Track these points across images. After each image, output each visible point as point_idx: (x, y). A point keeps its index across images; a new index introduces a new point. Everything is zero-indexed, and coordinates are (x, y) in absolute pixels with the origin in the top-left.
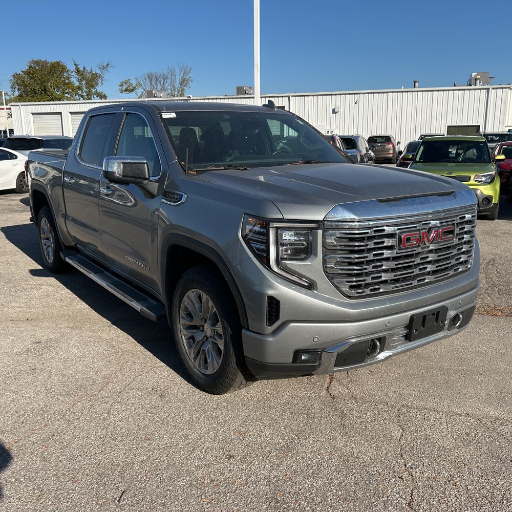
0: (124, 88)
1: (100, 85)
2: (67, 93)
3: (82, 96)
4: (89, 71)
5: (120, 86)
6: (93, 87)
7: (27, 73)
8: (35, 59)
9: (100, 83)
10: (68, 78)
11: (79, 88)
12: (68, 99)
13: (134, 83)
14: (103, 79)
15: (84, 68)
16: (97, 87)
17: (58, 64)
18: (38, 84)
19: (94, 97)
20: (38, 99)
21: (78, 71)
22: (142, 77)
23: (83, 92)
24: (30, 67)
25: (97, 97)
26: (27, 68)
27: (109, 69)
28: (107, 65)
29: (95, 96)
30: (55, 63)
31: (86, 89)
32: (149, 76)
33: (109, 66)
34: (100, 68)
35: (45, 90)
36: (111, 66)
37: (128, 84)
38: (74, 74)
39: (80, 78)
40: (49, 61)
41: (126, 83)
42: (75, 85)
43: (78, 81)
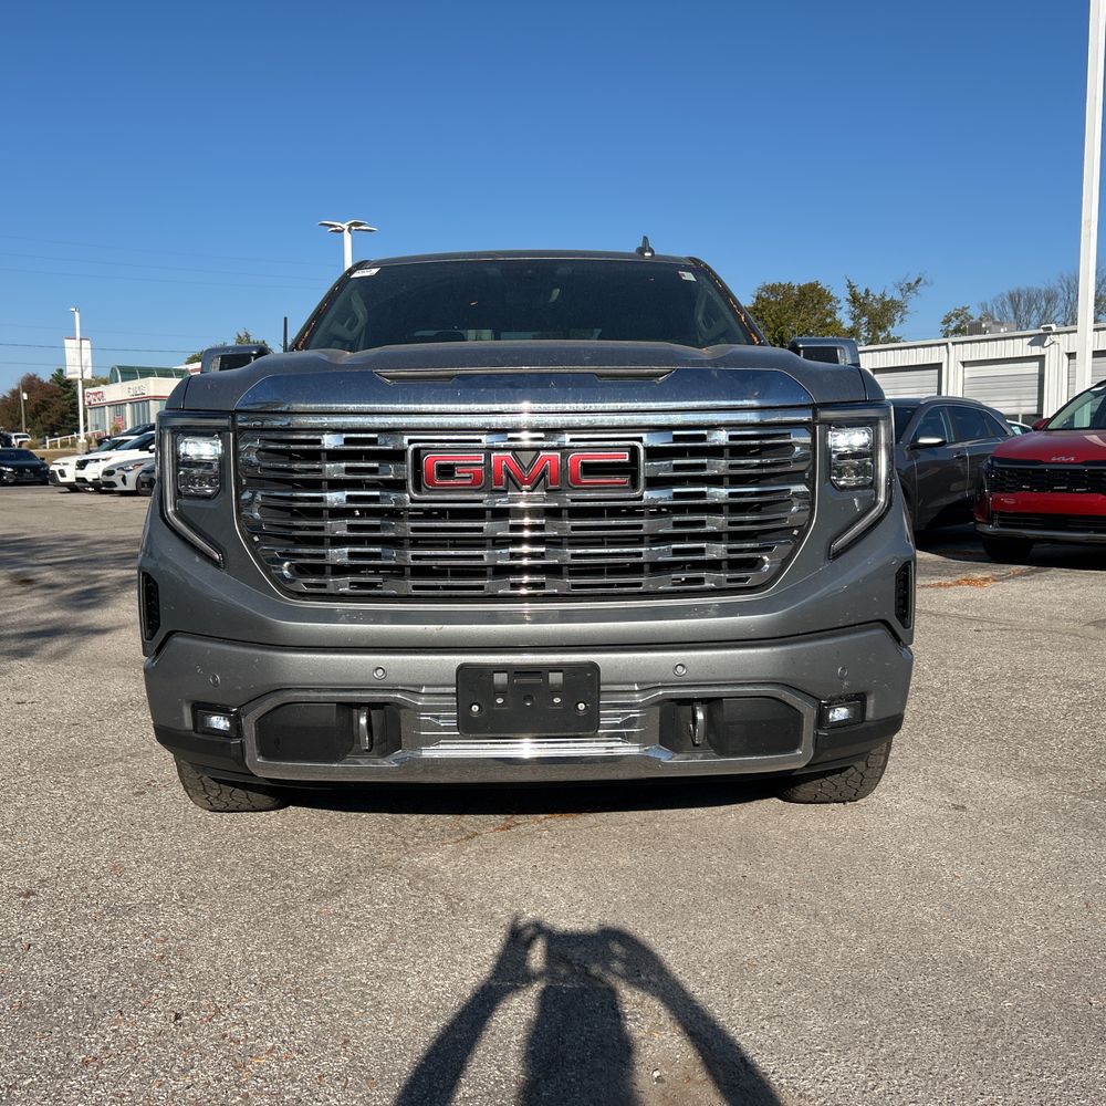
0: (953, 326)
1: (897, 323)
4: (878, 296)
5: (944, 323)
6: (882, 328)
7: (754, 308)
8: (770, 282)
9: (898, 320)
10: (831, 313)
11: (854, 332)
13: (976, 314)
14: (906, 310)
15: (867, 291)
16: (890, 328)
17: (813, 287)
18: (769, 329)
21: (854, 300)
22: (995, 301)
23: (860, 341)
24: (758, 298)
26: (754, 300)
27: (920, 289)
28: (917, 282)
30: (806, 286)
31: (866, 334)
32: (1011, 297)
33: (922, 282)
34: (901, 290)
36: (925, 283)
37: (962, 318)
38: (846, 306)
39: (857, 312)
40: (795, 283)
41: (957, 316)
42: (844, 326)
43: (852, 319)
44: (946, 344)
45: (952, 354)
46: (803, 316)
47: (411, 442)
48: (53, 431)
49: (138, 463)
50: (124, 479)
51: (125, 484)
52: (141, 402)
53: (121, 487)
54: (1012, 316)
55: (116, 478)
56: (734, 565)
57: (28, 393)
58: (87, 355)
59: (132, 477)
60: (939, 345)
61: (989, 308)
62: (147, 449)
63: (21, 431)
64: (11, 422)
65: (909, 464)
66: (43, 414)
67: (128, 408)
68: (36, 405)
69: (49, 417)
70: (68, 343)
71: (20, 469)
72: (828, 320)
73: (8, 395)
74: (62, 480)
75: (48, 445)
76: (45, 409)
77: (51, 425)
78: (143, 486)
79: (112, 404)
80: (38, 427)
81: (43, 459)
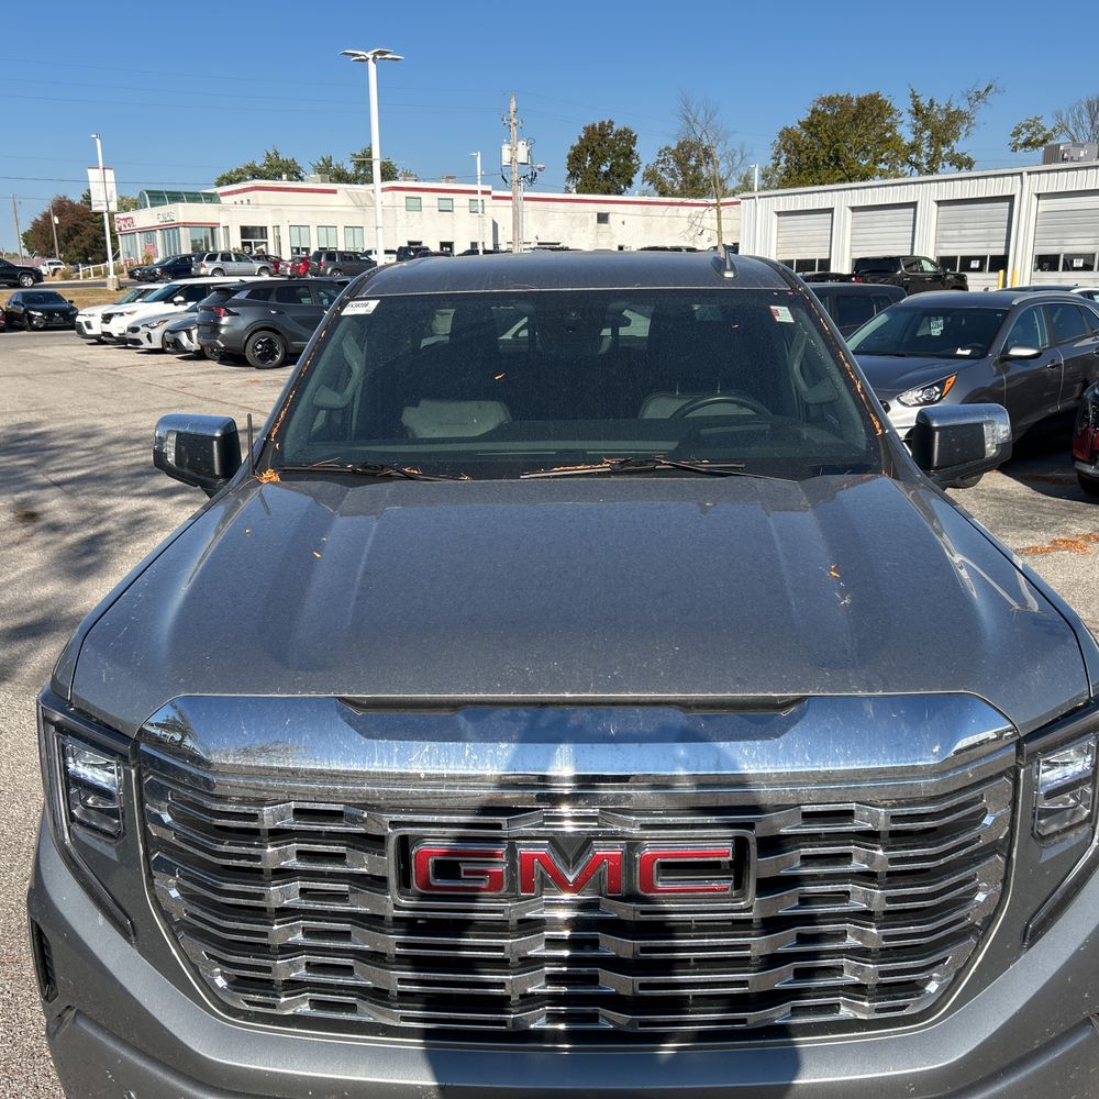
0: (1023, 138)
1: (962, 136)
2: (882, 161)
3: (917, 166)
4: (943, 107)
5: (1013, 135)
6: (946, 142)
7: (807, 126)
9: (963, 134)
10: (891, 128)
11: (914, 148)
12: (883, 174)
13: (1049, 124)
14: (973, 122)
15: (931, 101)
16: (954, 143)
17: (873, 100)
18: (824, 146)
19: (944, 167)
20: (819, 178)
21: (918, 111)
22: (1071, 110)
23: (921, 157)
24: (814, 112)
25: (951, 164)
26: (809, 114)
27: (989, 97)
28: (987, 90)
29: (947, 164)
30: (865, 98)
31: (927, 150)
32: (1090, 106)
33: (992, 90)
34: (969, 99)
35: (837, 159)
36: (996, 91)
37: (1033, 129)
38: (908, 118)
39: (919, 124)
40: (854, 95)
41: (1028, 127)
42: (905, 142)
43: (914, 133)
44: (1021, 174)
45: (1026, 186)
46: (862, 131)
47: (394, 824)
48: (86, 256)
49: (163, 319)
50: (149, 337)
51: (151, 341)
52: (171, 229)
53: (147, 345)
54: (1088, 126)
55: (141, 336)
56: (885, 990)
57: (59, 216)
58: (111, 187)
59: (157, 334)
60: (1012, 175)
61: (1064, 117)
62: (172, 302)
63: (55, 257)
64: (44, 247)
65: (998, 378)
66: (76, 238)
67: (158, 234)
68: (68, 229)
69: (82, 241)
70: (91, 172)
71: (49, 313)
72: (888, 135)
73: (40, 219)
74: (89, 332)
75: (81, 274)
76: (77, 233)
77: (85, 249)
78: (168, 346)
79: (143, 231)
80: (72, 251)
81: (71, 302)
